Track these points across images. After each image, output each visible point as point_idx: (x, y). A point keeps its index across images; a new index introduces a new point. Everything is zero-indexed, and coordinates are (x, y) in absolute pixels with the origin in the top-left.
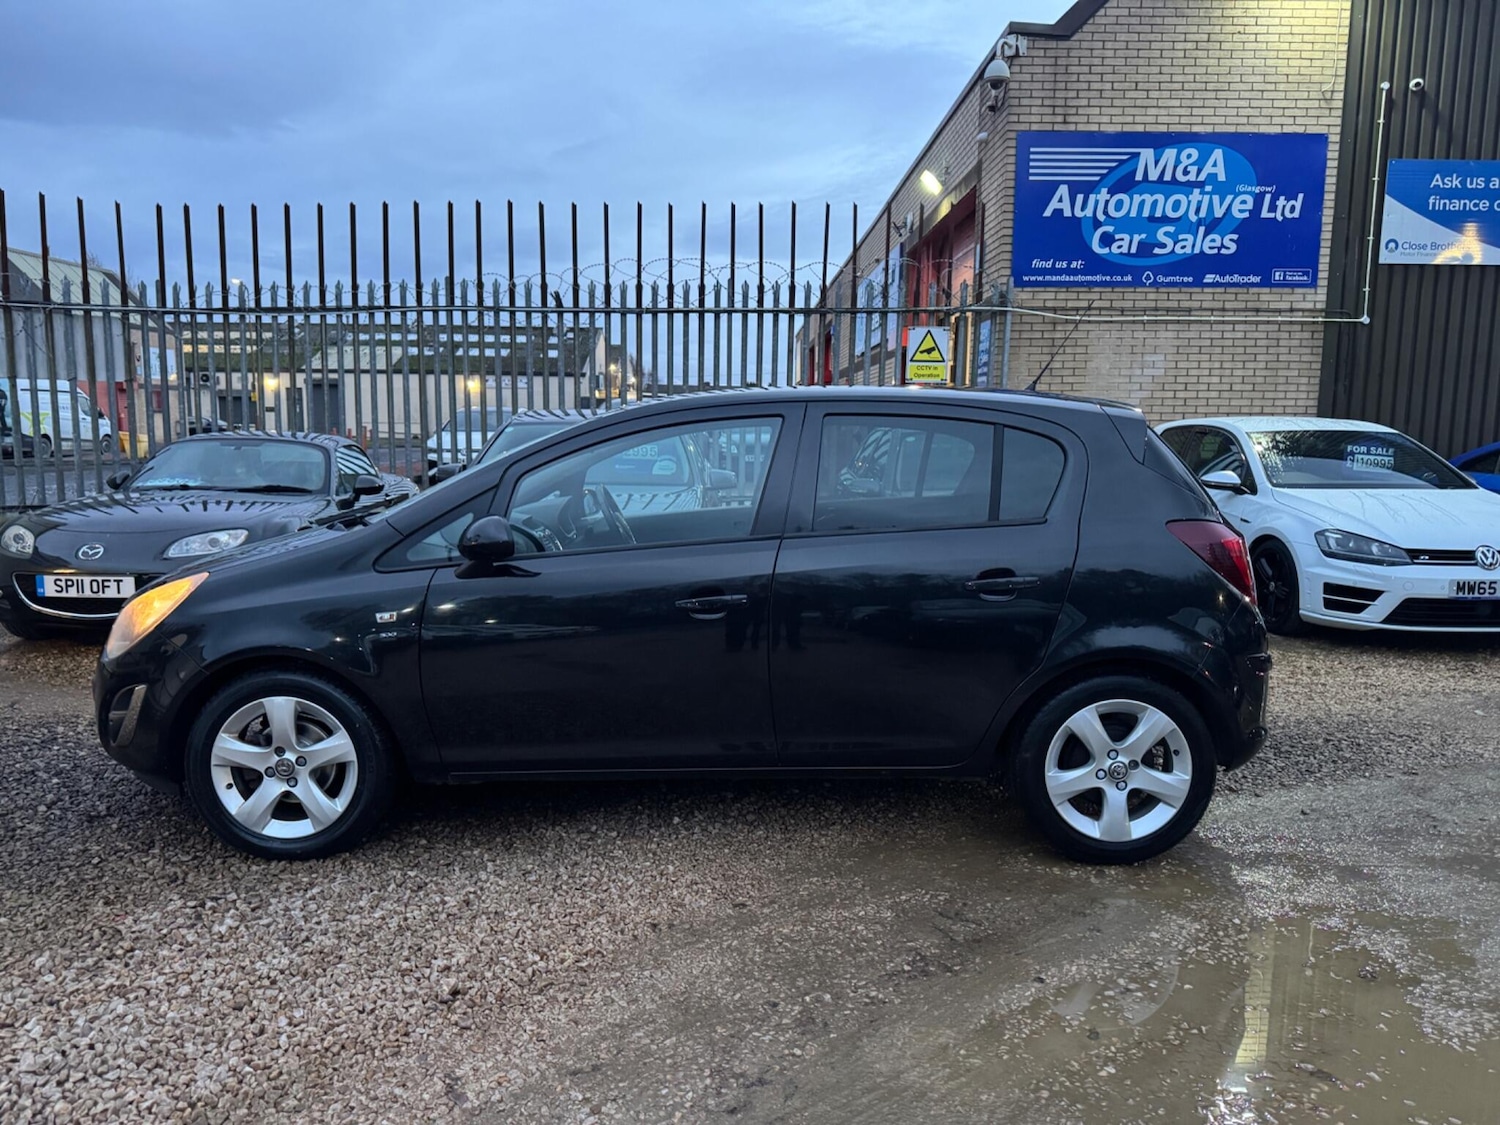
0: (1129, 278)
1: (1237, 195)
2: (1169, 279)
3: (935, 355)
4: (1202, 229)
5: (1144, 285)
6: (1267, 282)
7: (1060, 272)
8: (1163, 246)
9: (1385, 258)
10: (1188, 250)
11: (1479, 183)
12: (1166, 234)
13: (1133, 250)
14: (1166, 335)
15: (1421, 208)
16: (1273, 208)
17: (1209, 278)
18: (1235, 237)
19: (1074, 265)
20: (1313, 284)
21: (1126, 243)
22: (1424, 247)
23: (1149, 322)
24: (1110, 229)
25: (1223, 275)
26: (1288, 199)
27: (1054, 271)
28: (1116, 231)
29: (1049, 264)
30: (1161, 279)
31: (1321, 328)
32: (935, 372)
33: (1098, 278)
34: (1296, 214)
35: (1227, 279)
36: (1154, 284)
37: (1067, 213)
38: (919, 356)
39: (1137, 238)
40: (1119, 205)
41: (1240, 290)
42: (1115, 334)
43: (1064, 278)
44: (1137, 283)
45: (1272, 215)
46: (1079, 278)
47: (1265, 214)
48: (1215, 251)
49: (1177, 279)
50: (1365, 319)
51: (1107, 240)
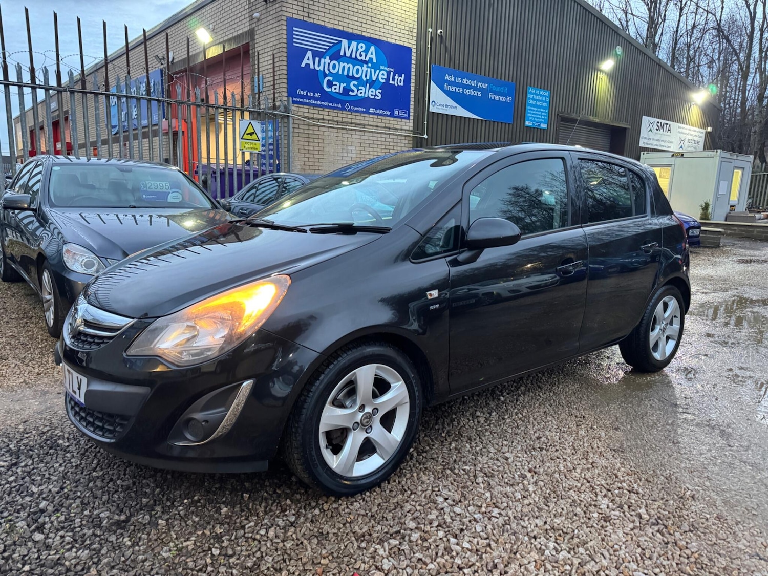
0: (340, 106)
1: (381, 70)
2: (356, 108)
3: (254, 136)
4: (368, 85)
5: (346, 110)
6: (392, 115)
7: (310, 98)
8: (353, 91)
9: (432, 109)
10: (363, 95)
11: (459, 80)
12: (354, 85)
13: (341, 92)
14: (356, 136)
15: (442, 88)
16: (394, 80)
17: (372, 110)
18: (380, 91)
19: (316, 95)
20: (408, 118)
21: (338, 88)
22: (443, 106)
23: (349, 129)
24: (331, 78)
25: (376, 109)
26: (399, 76)
27: (307, 97)
28: (334, 80)
29: (305, 93)
30: (353, 108)
31: (411, 139)
32: (255, 146)
33: (327, 104)
34: (402, 84)
35: (378, 111)
36: (350, 110)
37: (312, 67)
38: (246, 137)
39: (342, 85)
40: (334, 68)
41: (384, 118)
42: (335, 134)
43: (312, 102)
44: (343, 109)
45: (393, 83)
46: (319, 103)
47: (391, 82)
48: (373, 97)
49: (359, 109)
50: (425, 136)
51: (330, 84)
